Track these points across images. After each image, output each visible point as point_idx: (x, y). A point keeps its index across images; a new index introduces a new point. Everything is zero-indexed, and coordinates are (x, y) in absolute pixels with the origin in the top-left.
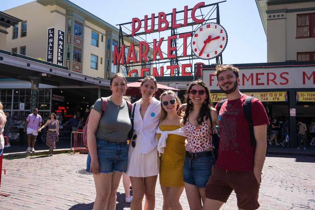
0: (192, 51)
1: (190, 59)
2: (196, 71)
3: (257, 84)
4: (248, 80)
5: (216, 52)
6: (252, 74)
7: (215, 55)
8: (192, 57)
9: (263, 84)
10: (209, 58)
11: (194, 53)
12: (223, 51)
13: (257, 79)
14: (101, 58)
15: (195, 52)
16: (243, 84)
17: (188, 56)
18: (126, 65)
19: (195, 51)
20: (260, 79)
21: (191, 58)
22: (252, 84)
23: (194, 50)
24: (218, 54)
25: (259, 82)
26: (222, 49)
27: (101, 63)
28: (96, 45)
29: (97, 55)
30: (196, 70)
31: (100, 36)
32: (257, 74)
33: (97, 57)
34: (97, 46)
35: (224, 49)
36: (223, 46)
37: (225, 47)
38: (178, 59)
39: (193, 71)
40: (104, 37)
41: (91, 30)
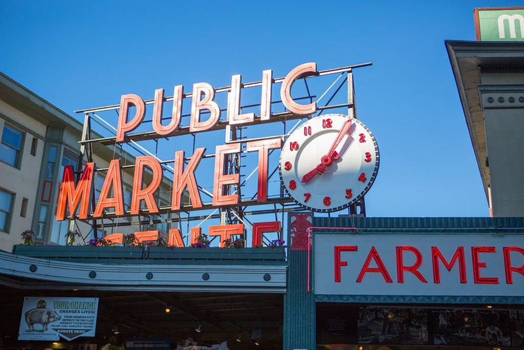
0: (283, 187)
1: (275, 211)
2: (293, 235)
3: (478, 280)
4: (449, 268)
5: (349, 192)
6: (460, 251)
7: (347, 202)
8: (283, 206)
9: (494, 281)
10: (331, 207)
11: (287, 191)
12: (367, 189)
13: (477, 265)
14: (25, 201)
15: (290, 191)
16: (437, 279)
17: (270, 201)
18: (95, 222)
19: (290, 187)
20: (484, 265)
21: (279, 206)
22: (463, 280)
23: (287, 185)
24: (355, 196)
25: (483, 273)
26: (366, 184)
27: (23, 214)
28: (12, 163)
29: (14, 191)
30: (294, 232)
31: (29, 138)
32: (475, 251)
33: (13, 195)
34: (17, 165)
35: (370, 185)
36: (369, 177)
37: (373, 180)
38: (243, 208)
39: (285, 238)
40: (40, 144)
41: (4, 121)
